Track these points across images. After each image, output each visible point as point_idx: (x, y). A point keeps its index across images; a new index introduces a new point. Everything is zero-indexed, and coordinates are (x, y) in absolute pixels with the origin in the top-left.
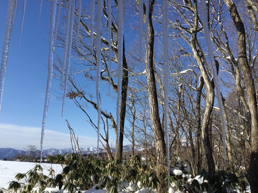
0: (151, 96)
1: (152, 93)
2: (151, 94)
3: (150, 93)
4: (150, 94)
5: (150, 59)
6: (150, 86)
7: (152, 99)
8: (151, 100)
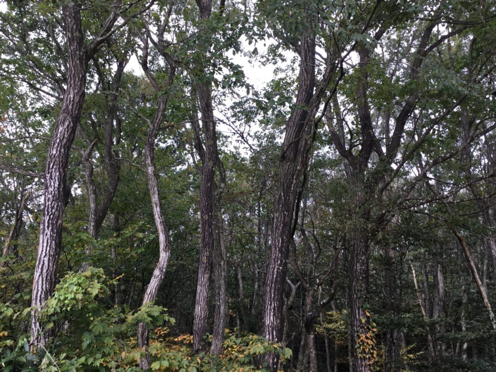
0: (49, 233)
1: (52, 229)
2: (50, 228)
3: (48, 227)
4: (46, 229)
5: (65, 150)
6: (53, 211)
7: (49, 241)
8: (47, 242)
